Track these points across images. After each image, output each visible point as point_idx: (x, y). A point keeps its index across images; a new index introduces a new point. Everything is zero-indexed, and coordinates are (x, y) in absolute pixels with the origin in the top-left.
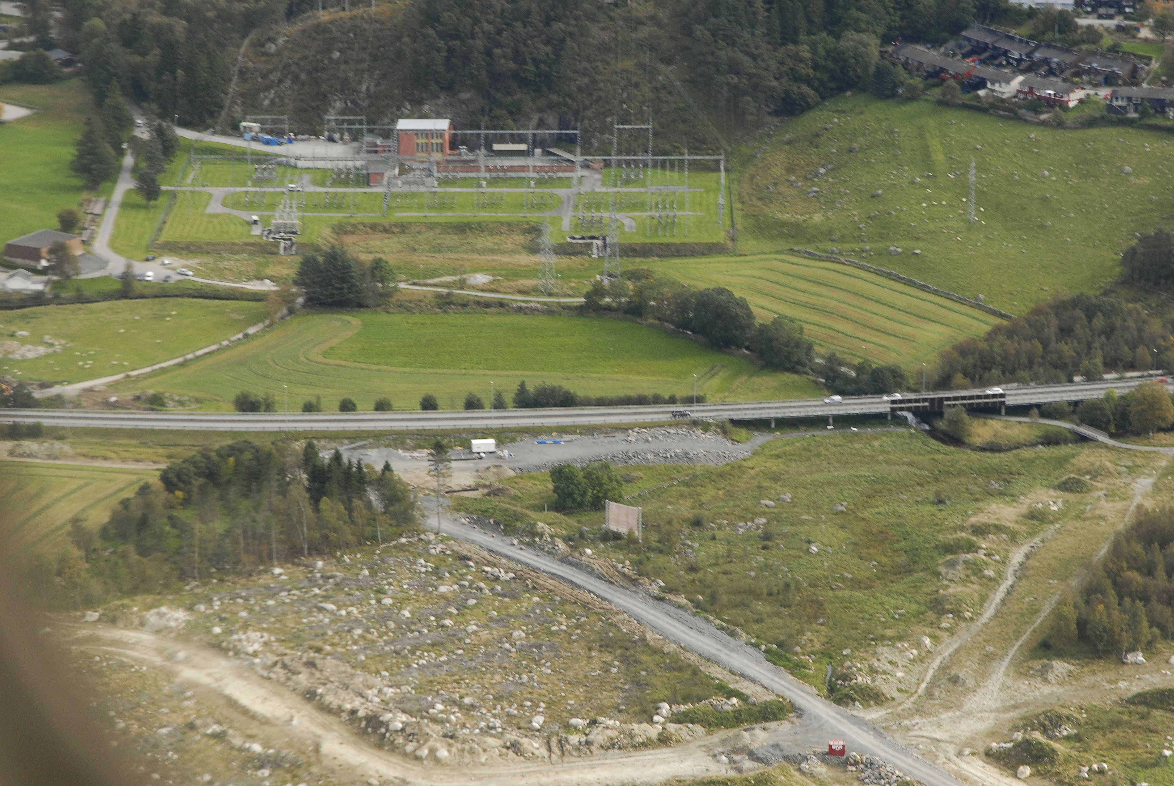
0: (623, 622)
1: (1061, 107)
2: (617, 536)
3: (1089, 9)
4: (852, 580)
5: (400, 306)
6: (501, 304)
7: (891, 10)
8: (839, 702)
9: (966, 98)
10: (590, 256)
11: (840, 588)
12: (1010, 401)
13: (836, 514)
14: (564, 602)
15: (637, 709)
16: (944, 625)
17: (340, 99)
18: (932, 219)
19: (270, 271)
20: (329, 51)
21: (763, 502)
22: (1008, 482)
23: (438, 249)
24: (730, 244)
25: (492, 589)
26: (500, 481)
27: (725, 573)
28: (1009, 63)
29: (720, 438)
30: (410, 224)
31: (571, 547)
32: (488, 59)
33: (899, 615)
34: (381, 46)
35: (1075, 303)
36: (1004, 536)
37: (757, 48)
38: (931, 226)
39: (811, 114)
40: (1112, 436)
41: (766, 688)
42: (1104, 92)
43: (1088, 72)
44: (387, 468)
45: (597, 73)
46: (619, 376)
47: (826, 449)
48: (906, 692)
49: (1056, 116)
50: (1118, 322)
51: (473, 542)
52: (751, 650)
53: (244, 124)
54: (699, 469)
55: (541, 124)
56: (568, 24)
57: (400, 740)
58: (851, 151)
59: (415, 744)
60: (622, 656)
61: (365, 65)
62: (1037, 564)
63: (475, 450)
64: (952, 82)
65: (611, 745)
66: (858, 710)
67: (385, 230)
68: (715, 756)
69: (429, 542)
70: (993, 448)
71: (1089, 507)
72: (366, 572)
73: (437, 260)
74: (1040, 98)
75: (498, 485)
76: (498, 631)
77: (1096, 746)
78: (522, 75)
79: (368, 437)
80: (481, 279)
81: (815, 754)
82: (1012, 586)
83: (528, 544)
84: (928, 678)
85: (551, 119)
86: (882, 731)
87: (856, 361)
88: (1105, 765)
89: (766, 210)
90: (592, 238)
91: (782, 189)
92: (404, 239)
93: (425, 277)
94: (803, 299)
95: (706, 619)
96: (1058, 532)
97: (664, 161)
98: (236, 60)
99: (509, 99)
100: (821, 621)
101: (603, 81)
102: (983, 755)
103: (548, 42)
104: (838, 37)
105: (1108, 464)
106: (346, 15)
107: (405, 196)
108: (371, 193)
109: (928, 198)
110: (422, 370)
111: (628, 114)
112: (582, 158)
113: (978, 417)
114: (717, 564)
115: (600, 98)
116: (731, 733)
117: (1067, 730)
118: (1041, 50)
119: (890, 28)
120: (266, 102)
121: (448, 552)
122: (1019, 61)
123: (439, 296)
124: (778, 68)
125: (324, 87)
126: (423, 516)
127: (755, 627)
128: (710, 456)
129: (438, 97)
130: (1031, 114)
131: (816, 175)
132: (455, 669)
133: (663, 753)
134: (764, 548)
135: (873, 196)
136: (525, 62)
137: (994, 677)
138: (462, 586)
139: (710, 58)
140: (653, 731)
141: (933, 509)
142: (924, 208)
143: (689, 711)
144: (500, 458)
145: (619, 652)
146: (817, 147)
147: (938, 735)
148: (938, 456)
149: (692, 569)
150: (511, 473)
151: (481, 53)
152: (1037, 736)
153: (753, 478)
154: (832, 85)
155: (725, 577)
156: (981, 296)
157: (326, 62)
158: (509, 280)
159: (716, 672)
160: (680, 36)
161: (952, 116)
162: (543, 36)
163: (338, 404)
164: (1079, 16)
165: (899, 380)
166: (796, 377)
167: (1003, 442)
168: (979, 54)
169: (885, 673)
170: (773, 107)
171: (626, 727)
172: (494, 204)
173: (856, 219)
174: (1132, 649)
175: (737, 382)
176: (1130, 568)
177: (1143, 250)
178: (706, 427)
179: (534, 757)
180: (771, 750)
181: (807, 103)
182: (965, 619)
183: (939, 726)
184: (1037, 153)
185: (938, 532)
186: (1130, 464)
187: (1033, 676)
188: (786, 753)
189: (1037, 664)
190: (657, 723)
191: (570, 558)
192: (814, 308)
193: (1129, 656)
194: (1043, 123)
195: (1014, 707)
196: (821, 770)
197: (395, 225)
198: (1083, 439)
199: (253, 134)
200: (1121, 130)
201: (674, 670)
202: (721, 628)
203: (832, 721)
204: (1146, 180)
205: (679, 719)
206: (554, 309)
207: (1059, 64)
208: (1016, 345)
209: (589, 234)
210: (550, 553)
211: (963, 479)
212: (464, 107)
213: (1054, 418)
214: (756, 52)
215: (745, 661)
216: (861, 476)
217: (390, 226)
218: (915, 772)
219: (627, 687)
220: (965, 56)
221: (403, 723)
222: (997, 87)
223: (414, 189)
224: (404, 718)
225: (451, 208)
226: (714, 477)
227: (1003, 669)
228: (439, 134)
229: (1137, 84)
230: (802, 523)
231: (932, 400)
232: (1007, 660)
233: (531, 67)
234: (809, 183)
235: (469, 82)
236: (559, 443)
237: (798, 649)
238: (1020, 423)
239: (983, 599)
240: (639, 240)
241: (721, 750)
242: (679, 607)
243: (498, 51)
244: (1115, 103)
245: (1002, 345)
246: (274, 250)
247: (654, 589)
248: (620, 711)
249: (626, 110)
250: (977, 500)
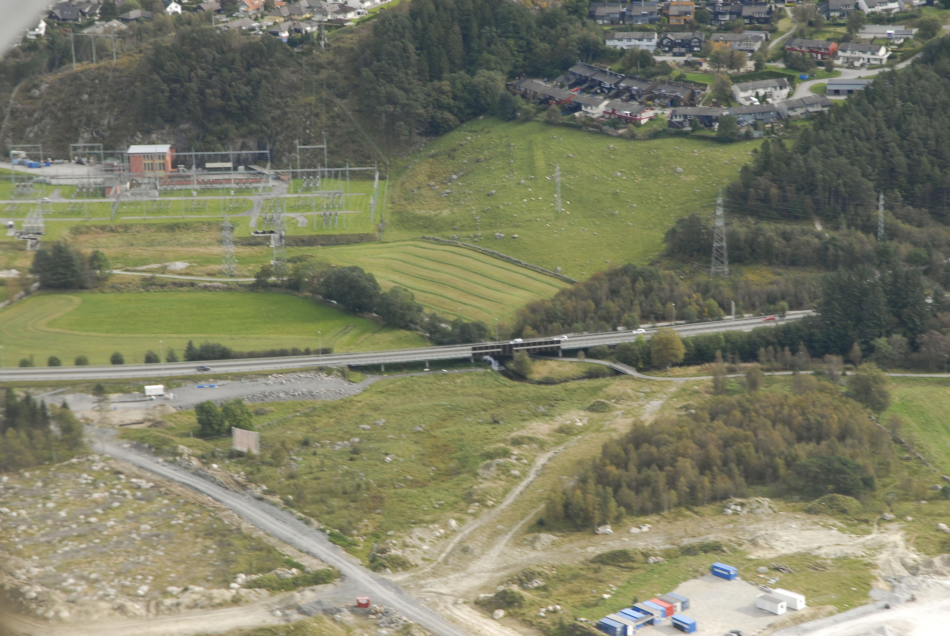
0: (226, 516)
1: (635, 124)
2: (240, 454)
3: (667, 49)
4: (412, 481)
5: (113, 287)
6: (192, 284)
7: (516, 53)
8: (375, 569)
9: (565, 119)
10: (268, 246)
11: (401, 487)
12: (564, 346)
13: (415, 433)
14: (187, 503)
15: (220, 579)
16: (470, 511)
17: (87, 131)
18: (530, 211)
19: (17, 263)
20: (79, 94)
21: (362, 426)
22: (553, 406)
23: (151, 244)
24: (377, 234)
25: (134, 495)
26: (164, 416)
27: (315, 479)
28: (602, 92)
29: (340, 380)
30: (132, 225)
31: (203, 463)
32: (202, 97)
33: (440, 505)
34: (121, 90)
35: (625, 270)
36: (535, 445)
37: (409, 84)
38: (528, 216)
39: (452, 134)
40: (639, 370)
41: (322, 561)
42: (668, 112)
43: (659, 97)
44: (65, 406)
45: (287, 106)
46: (272, 336)
47: (420, 386)
48: (428, 560)
49: (630, 131)
50: (655, 285)
51: (128, 461)
52: (320, 534)
53: (14, 152)
54: (318, 403)
55: (244, 147)
56: (264, 69)
57: (33, 606)
58: (478, 161)
59: (44, 608)
60: (220, 541)
61: (105, 105)
62: (554, 465)
63: (148, 393)
64: (554, 107)
65: (194, 606)
66: (389, 575)
67: (112, 231)
68: (272, 611)
69: (93, 462)
70: (548, 382)
71: (607, 423)
72: (40, 484)
73: (149, 252)
74: (620, 117)
75: (159, 419)
76: (128, 526)
77: (555, 593)
78: (228, 109)
79: (67, 385)
80: (180, 265)
81: (347, 607)
82: (531, 482)
83: (171, 462)
84: (448, 550)
85: (252, 143)
86: (402, 589)
87: (452, 318)
88: (558, 607)
89: (409, 208)
90: (272, 232)
91: (423, 191)
92: (126, 237)
93: (137, 265)
94: (425, 274)
95: (291, 512)
96: (578, 441)
97: (337, 173)
98: (8, 102)
99: (218, 128)
100: (378, 511)
101: (291, 113)
102: (473, 605)
103: (248, 83)
104: (473, 74)
105: (630, 391)
106: (93, 65)
107: (131, 204)
108: (105, 203)
109: (528, 196)
110: (121, 335)
111: (310, 137)
112: (272, 172)
113: (540, 359)
114: (311, 473)
115: (289, 126)
116: (288, 594)
117: (538, 582)
118: (625, 81)
119: (515, 67)
120: (31, 135)
121: (107, 469)
122: (610, 89)
123: (145, 279)
124: (425, 99)
125: (75, 122)
126: (91, 442)
127: (327, 517)
128: (329, 394)
129: (164, 128)
130: (612, 129)
131: (450, 181)
132: (90, 554)
133: (235, 610)
134: (352, 459)
135: (489, 195)
136: (230, 100)
137: (497, 547)
138: (112, 493)
139: (373, 93)
140: (228, 594)
141: (488, 427)
142: (524, 203)
143: (258, 579)
144: (167, 399)
145: (218, 538)
146: (453, 159)
147: (444, 590)
148: (502, 389)
149: (292, 476)
150: (173, 410)
151: (196, 93)
152: (515, 588)
153: (359, 409)
154: (469, 111)
155: (314, 481)
156: (559, 268)
157: (77, 103)
158: (201, 266)
159: (288, 551)
160: (352, 77)
161: (554, 132)
162: (245, 79)
163: (46, 362)
164: (657, 53)
165: (482, 332)
166: (408, 333)
167: (555, 377)
168: (581, 85)
169: (414, 547)
170: (422, 129)
171: (208, 592)
172: (200, 209)
173: (474, 212)
174: (603, 523)
175: (362, 338)
176: (612, 463)
177: (681, 230)
178: (328, 371)
179: (135, 616)
180: (314, 605)
181: (449, 125)
182: (487, 506)
183: (446, 583)
184: (613, 159)
185: (486, 444)
186: (648, 390)
187: (525, 545)
188: (325, 607)
189: (530, 537)
190: (232, 588)
191: (200, 472)
192: (432, 281)
193: (600, 529)
194: (621, 136)
195: (505, 568)
196: (349, 618)
197: (120, 226)
198: (617, 373)
199: (19, 159)
200: (678, 140)
201: (257, 550)
202: (300, 519)
203: (366, 583)
204: (692, 178)
205: (250, 585)
206: (232, 287)
207: (637, 91)
208: (574, 304)
209: (269, 230)
210: (186, 468)
211: (519, 406)
212: (184, 135)
213: (598, 359)
214: (408, 87)
215: (313, 543)
216: (440, 405)
217: (116, 227)
218: (419, 617)
219: (217, 563)
220: (571, 87)
221: (37, 593)
222: (589, 109)
223: (138, 198)
224: (39, 589)
225: (166, 213)
226: (329, 409)
227: (505, 541)
228: (162, 156)
229: (693, 105)
230: (386, 440)
231: (504, 347)
232: (510, 534)
233: (234, 103)
234: (444, 186)
235: (186, 116)
236: (213, 386)
237: (355, 532)
238: (571, 362)
239: (506, 491)
240: (307, 233)
241: (277, 607)
242: (274, 504)
243: (208, 91)
244: (675, 120)
245: (563, 304)
246: (23, 247)
247: (258, 492)
248: (208, 581)
249: (308, 134)
250: (524, 420)
